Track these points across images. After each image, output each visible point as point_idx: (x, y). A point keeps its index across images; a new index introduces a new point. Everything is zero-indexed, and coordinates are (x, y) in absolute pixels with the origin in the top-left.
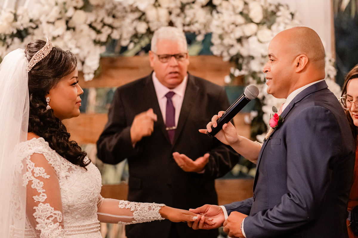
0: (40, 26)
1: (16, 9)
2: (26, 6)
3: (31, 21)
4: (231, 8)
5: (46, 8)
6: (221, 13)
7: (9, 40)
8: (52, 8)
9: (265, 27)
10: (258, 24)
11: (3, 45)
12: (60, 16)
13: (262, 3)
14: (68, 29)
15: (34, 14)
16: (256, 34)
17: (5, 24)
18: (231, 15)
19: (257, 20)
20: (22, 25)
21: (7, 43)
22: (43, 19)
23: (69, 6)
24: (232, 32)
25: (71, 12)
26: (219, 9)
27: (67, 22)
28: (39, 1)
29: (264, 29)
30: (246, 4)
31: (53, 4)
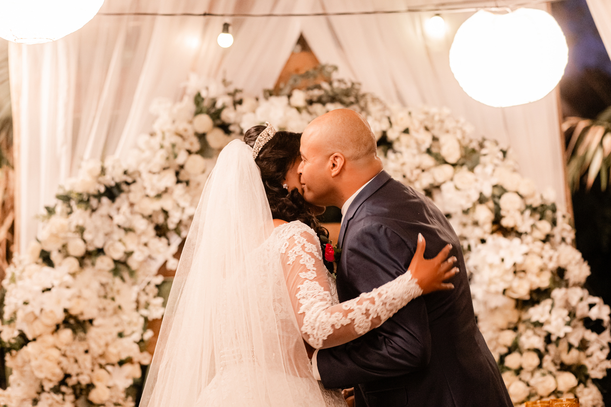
0: (138, 180)
1: (103, 159)
2: (117, 155)
3: (125, 173)
4: (413, 145)
5: (147, 154)
6: (401, 153)
7: (94, 202)
8: (154, 153)
9: (465, 168)
10: (454, 165)
11: (86, 209)
12: (167, 165)
13: (459, 136)
14: (178, 182)
15: (130, 163)
16: (452, 180)
17: (89, 179)
18: (414, 156)
19: (452, 160)
20: (113, 179)
21: (92, 206)
22: (143, 168)
23: (180, 149)
24: (416, 180)
25: (182, 158)
26: (396, 146)
27: (177, 174)
28: (136, 146)
29: (464, 172)
30: (435, 139)
31: (157, 147)
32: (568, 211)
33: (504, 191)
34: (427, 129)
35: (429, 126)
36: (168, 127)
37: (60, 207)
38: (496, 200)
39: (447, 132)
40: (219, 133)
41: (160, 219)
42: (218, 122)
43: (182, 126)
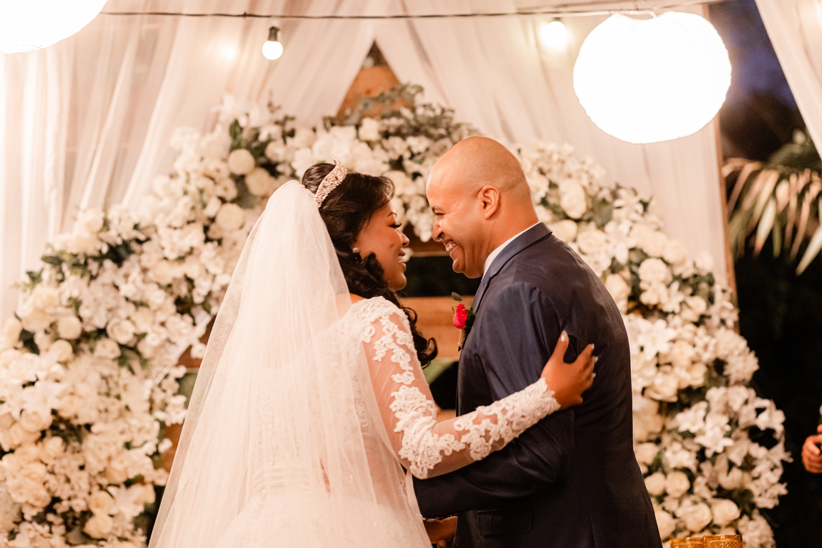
0: (154, 237)
1: (105, 209)
2: (125, 204)
3: (136, 227)
5: (166, 202)
7: (93, 266)
8: (177, 200)
9: (592, 225)
10: (577, 221)
11: (82, 276)
12: (192, 218)
13: (585, 182)
14: (207, 240)
15: (142, 214)
16: (574, 240)
17: (86, 235)
19: (575, 214)
20: (119, 235)
21: (90, 272)
22: (160, 221)
23: (210, 196)
25: (213, 208)
27: (206, 229)
28: (151, 192)
29: (591, 230)
30: (553, 186)
31: (180, 193)
32: (729, 285)
33: (645, 256)
34: (542, 172)
35: (545, 168)
36: (195, 165)
37: (48, 273)
38: (634, 268)
39: (570, 176)
40: (263, 175)
41: (183, 290)
42: (262, 160)
43: (213, 165)
